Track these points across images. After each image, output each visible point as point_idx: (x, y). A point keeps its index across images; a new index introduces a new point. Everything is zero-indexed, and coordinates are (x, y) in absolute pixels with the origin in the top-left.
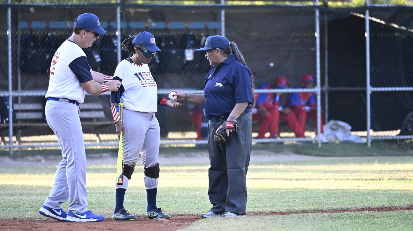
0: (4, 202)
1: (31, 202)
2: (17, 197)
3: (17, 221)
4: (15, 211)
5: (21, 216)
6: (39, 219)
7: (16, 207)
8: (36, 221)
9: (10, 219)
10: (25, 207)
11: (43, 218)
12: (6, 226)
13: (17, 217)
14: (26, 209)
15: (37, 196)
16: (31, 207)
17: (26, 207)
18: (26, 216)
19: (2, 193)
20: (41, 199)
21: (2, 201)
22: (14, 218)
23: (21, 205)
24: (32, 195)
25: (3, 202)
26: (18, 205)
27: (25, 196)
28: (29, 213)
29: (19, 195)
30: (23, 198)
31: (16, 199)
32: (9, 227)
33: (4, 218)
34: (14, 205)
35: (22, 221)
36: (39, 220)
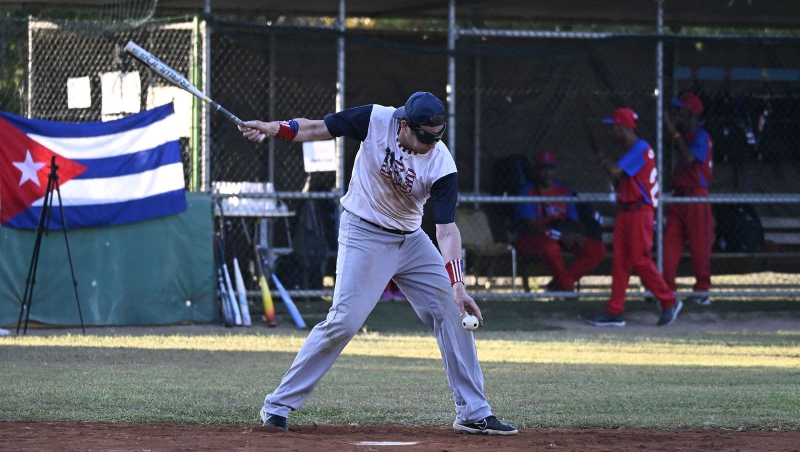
0: (662, 397)
1: (713, 397)
2: (685, 387)
3: (690, 432)
4: (685, 414)
5: (698, 423)
6: (731, 428)
7: (686, 405)
8: (727, 433)
9: (678, 428)
10: (702, 406)
11: (737, 427)
12: (675, 440)
13: (690, 424)
14: (705, 410)
15: (722, 387)
16: (712, 407)
17: (705, 407)
18: (707, 423)
19: (658, 380)
20: (729, 392)
21: (659, 394)
22: (685, 426)
23: (695, 401)
24: (712, 385)
25: (660, 396)
26: (689, 403)
27: (700, 385)
28: (712, 418)
29: (689, 383)
30: (696, 389)
31: (684, 391)
32: (681, 443)
33: (667, 426)
34: (682, 403)
35: (700, 430)
36: (731, 431)
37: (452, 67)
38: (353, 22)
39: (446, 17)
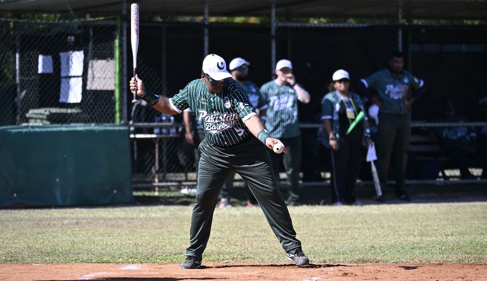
37: (274, 45)
38: (213, 19)
39: (269, 15)
